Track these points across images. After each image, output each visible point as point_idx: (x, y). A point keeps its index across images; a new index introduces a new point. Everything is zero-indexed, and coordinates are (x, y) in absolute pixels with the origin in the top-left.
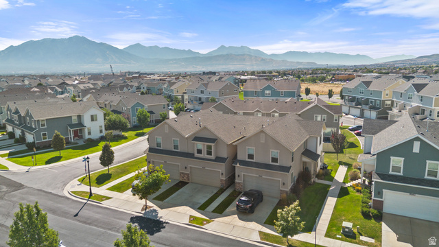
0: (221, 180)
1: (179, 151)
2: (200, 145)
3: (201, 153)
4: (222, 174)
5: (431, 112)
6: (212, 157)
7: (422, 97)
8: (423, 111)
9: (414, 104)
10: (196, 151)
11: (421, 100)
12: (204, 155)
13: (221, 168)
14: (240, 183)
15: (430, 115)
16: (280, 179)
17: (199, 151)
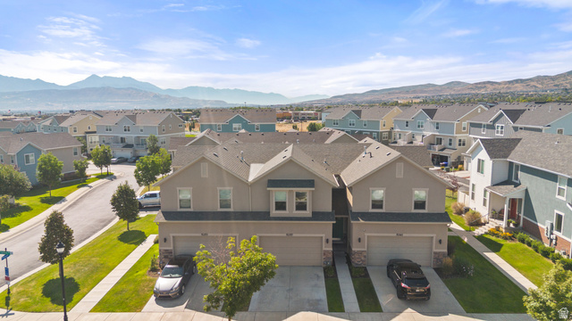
0: (325, 253)
1: (231, 210)
2: (281, 194)
3: (284, 208)
4: (327, 241)
5: (451, 140)
6: (308, 213)
7: (437, 124)
8: (439, 141)
9: (427, 133)
10: (273, 206)
11: (437, 128)
12: (291, 210)
13: (325, 230)
14: (361, 252)
15: (450, 144)
16: (434, 235)
17: (281, 206)
